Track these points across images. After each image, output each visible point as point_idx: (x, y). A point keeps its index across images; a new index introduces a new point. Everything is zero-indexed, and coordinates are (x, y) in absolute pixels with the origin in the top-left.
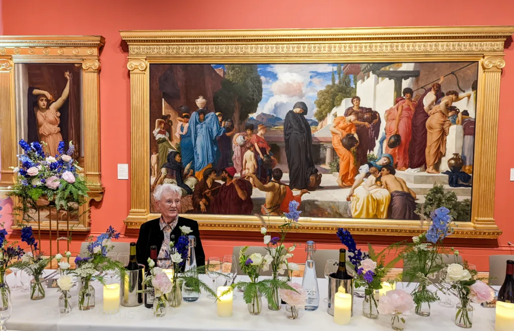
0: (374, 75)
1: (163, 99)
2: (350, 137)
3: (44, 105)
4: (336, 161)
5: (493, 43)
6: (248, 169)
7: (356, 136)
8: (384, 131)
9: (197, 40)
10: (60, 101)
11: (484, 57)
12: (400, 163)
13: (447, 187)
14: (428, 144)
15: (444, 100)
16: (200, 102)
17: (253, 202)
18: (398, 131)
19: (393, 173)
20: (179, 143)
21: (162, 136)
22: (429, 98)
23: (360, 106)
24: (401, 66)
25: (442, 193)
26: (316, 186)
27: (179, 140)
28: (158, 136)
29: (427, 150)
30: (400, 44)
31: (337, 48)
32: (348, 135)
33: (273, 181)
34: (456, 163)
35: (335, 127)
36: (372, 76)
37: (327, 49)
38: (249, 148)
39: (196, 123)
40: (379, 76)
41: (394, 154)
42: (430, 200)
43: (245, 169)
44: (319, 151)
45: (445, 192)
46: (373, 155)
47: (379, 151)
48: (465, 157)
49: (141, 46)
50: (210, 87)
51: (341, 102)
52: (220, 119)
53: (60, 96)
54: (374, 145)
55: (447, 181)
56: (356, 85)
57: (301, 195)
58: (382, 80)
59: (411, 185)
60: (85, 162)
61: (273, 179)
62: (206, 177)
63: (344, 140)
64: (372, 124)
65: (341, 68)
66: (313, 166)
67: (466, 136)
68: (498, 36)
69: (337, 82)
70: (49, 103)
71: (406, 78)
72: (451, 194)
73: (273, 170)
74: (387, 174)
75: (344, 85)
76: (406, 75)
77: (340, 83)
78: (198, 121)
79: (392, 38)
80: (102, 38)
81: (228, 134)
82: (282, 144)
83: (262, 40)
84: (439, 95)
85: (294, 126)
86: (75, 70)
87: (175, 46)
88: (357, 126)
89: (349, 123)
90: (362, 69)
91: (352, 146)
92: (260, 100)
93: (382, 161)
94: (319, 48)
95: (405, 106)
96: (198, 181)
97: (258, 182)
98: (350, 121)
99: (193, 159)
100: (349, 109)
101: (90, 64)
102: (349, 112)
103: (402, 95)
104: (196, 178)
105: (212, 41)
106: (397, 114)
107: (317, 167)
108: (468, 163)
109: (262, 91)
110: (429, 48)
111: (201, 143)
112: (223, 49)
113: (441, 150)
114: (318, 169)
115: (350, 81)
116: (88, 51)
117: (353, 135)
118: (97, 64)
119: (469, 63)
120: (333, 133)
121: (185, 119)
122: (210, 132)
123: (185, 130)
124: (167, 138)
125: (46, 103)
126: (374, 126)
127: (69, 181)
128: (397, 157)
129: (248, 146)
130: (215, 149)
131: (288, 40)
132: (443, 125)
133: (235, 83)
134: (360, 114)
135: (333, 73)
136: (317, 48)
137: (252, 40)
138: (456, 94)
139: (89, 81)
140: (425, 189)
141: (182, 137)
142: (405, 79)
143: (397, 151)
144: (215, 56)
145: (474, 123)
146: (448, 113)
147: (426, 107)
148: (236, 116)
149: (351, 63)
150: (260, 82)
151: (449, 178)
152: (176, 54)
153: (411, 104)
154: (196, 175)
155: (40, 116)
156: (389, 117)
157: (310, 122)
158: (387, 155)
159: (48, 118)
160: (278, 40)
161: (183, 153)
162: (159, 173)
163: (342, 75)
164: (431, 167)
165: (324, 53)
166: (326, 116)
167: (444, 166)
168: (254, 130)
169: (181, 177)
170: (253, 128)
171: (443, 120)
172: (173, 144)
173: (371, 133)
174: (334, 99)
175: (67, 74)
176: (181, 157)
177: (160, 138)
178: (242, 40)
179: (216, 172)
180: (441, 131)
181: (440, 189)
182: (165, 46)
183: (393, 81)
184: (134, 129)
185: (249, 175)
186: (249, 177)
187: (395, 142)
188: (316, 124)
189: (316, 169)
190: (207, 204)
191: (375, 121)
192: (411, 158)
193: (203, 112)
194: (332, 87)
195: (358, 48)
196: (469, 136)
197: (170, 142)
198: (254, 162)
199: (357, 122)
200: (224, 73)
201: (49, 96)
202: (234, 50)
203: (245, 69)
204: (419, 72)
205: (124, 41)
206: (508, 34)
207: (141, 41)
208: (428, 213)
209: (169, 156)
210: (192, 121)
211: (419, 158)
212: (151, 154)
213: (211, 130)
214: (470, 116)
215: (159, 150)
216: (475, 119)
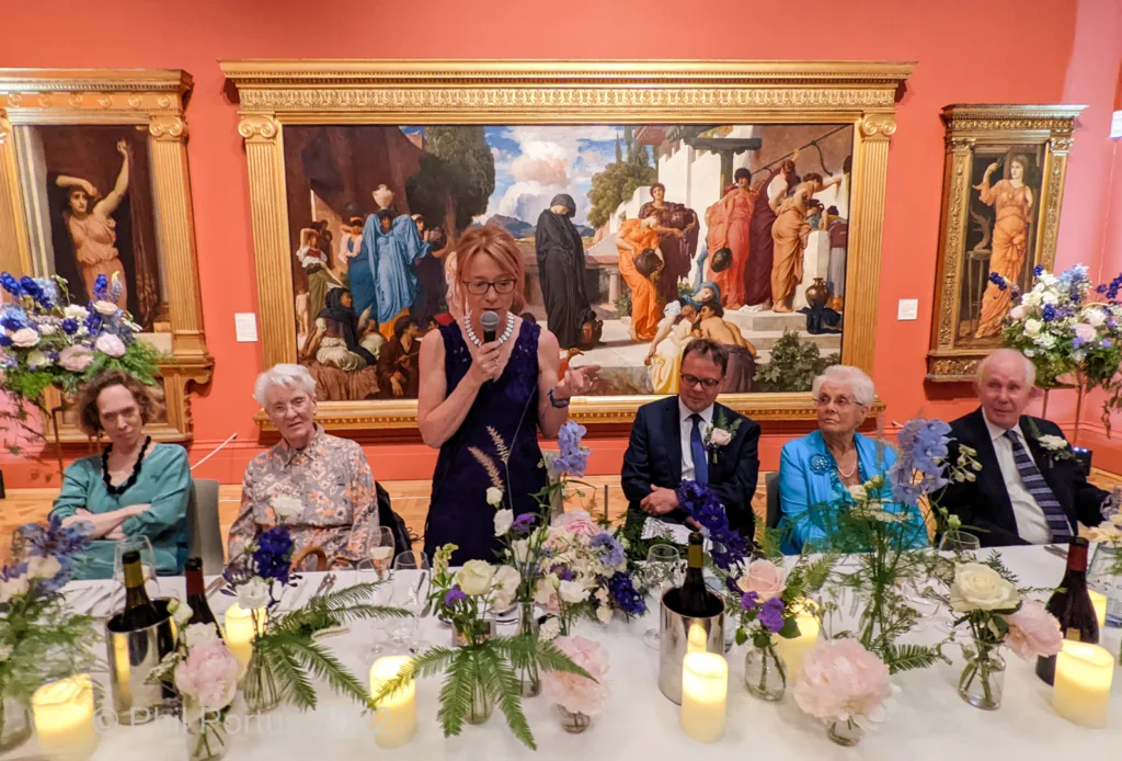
0: (687, 146)
1: (312, 192)
2: (649, 256)
3: (82, 206)
4: (626, 296)
5: (878, 92)
7: (658, 252)
8: (705, 244)
9: (368, 79)
10: (112, 199)
11: (863, 116)
12: (732, 296)
13: (804, 334)
14: (775, 264)
15: (801, 189)
16: (381, 195)
18: (727, 243)
19: (720, 314)
20: (345, 272)
21: (315, 261)
22: (778, 185)
23: (666, 200)
24: (731, 131)
25: (796, 345)
26: (594, 342)
27: (347, 268)
28: (307, 261)
29: (774, 274)
30: (730, 91)
31: (624, 98)
32: (645, 251)
34: (818, 293)
35: (623, 238)
36: (685, 148)
37: (606, 98)
39: (377, 235)
40: (695, 149)
41: (722, 282)
42: (778, 357)
44: (598, 280)
45: (801, 343)
46: (687, 284)
47: (697, 278)
48: (832, 285)
49: (263, 91)
50: (399, 167)
51: (632, 193)
52: (420, 226)
53: (111, 187)
54: (688, 267)
55: (804, 324)
56: (657, 163)
57: (569, 358)
58: (701, 154)
59: (749, 334)
60: (171, 311)
62: (399, 332)
63: (639, 261)
64: (685, 230)
65: (630, 132)
66: (587, 306)
67: (834, 249)
68: (887, 80)
69: (625, 158)
70: (92, 203)
71: (740, 151)
72: (810, 346)
74: (710, 317)
75: (638, 164)
76: (740, 146)
77: (630, 159)
78: (379, 230)
80: (185, 76)
81: (436, 254)
83: (492, 80)
84: (793, 181)
85: (553, 237)
86: (138, 138)
87: (329, 91)
88: (660, 234)
89: (647, 231)
90: (667, 134)
91: (652, 269)
92: (492, 190)
93: (702, 295)
94: (592, 96)
95: (739, 200)
96: (385, 340)
98: (648, 227)
99: (374, 300)
100: (646, 206)
101: (164, 128)
102: (647, 211)
103: (734, 181)
104: (381, 334)
106: (725, 213)
107: (593, 308)
108: (836, 294)
109: (494, 175)
110: (776, 101)
111: (387, 270)
112: (418, 97)
113: (796, 272)
114: (597, 312)
115: (647, 157)
116: (161, 101)
117: (654, 251)
118: (179, 126)
119: (835, 128)
120: (620, 248)
121: (356, 227)
122: (403, 252)
123: (357, 249)
124: (323, 264)
125: (85, 202)
126: (688, 235)
127: (112, 354)
128: (727, 287)
130: (415, 281)
131: (540, 81)
132: (798, 230)
133: (445, 161)
134: (664, 215)
135: (618, 142)
136: (589, 97)
137: (472, 80)
138: (818, 178)
139: (166, 159)
140: (770, 339)
141: (350, 260)
142: (738, 153)
143: (725, 277)
144: (405, 109)
145: (846, 227)
146: (806, 210)
147: (771, 202)
148: (450, 220)
149: (648, 125)
150: (490, 159)
151: (808, 319)
152: (331, 106)
153: (747, 196)
154: (381, 330)
155: (76, 228)
156: (713, 219)
157: (580, 230)
158: (710, 284)
159: (93, 230)
160: (519, 80)
161: (354, 291)
162: (313, 329)
163: (632, 145)
164: (780, 303)
165: (602, 106)
166: (608, 218)
167: (801, 301)
169: (354, 334)
171: (799, 222)
172: (334, 275)
173: (684, 247)
174: (620, 189)
175: (122, 146)
176: (351, 297)
177: (310, 265)
178: (454, 80)
179: (416, 322)
180: (796, 240)
181: (793, 339)
182: (310, 91)
183: (718, 156)
184: (259, 248)
187: (723, 262)
188: (591, 233)
189: (593, 313)
190: (404, 380)
191: (691, 226)
192: (749, 287)
193: (389, 214)
194: (617, 167)
195: (660, 98)
196: (838, 249)
197: (329, 271)
199: (660, 228)
200: (424, 142)
201: (91, 190)
202: (440, 98)
203: (462, 134)
204: (759, 141)
205: (228, 80)
206: (902, 77)
207: (263, 81)
208: (775, 380)
209: (329, 295)
210: (369, 232)
211: (762, 288)
212: (295, 293)
213: (406, 246)
214: (840, 215)
215: (311, 286)
216: (848, 220)
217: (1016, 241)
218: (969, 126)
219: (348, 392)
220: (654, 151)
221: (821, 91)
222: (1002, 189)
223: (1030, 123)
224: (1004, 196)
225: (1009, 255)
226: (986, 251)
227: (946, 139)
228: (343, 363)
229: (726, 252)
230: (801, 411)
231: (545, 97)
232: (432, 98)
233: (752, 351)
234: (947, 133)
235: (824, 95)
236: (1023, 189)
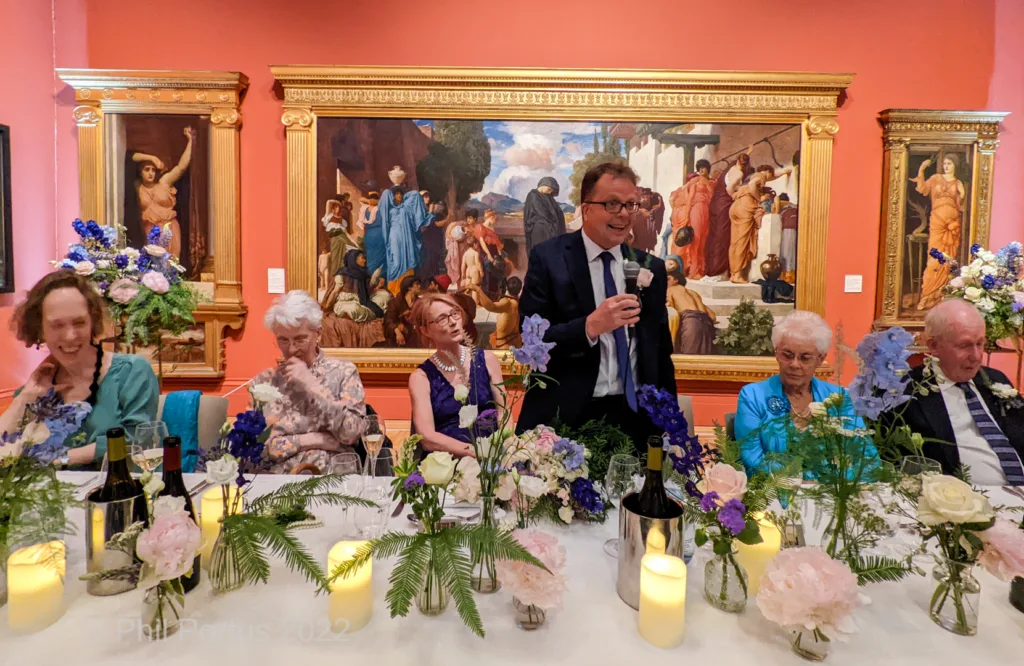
0: (654, 140)
1: (338, 170)
3: (151, 177)
5: (822, 98)
6: (470, 278)
8: (669, 223)
9: (390, 82)
10: (176, 171)
11: (809, 118)
12: (694, 268)
13: (759, 303)
14: (733, 241)
15: (754, 179)
16: (396, 174)
17: (478, 329)
18: (689, 222)
19: (683, 283)
20: (362, 236)
21: (337, 226)
22: (733, 175)
24: (692, 128)
25: (752, 312)
27: (363, 233)
28: (330, 226)
29: (731, 249)
30: (692, 96)
31: (601, 99)
33: (507, 297)
34: (772, 267)
36: (652, 142)
37: (586, 100)
38: (471, 246)
39: (390, 207)
40: (661, 142)
41: (685, 255)
42: (736, 323)
43: (465, 278)
45: (757, 311)
47: (663, 250)
48: (784, 260)
49: (304, 90)
50: (410, 151)
52: (426, 200)
53: (176, 163)
55: (759, 294)
56: (628, 153)
58: (666, 147)
59: (709, 302)
60: (216, 264)
61: (507, 293)
62: (404, 289)
64: (652, 211)
65: (606, 128)
67: (785, 230)
68: (829, 88)
69: (601, 149)
70: (159, 174)
71: (700, 145)
72: (765, 313)
73: (508, 278)
75: (612, 153)
76: (701, 141)
77: (606, 150)
78: (392, 203)
79: (681, 87)
80: (243, 78)
81: (439, 224)
82: (521, 240)
83: (491, 84)
84: (748, 171)
85: (540, 213)
86: (201, 125)
87: (357, 91)
90: (637, 131)
92: (488, 173)
94: (575, 98)
95: (700, 187)
96: (392, 296)
97: (485, 298)
99: (384, 261)
101: (224, 116)
103: (695, 170)
104: (389, 292)
105: (413, 83)
106: (688, 197)
108: (788, 268)
109: (490, 161)
110: (732, 104)
111: (397, 237)
112: (430, 96)
113: (751, 249)
115: (619, 149)
116: (222, 96)
118: (235, 116)
119: (784, 127)
121: (373, 200)
122: (412, 222)
123: (372, 217)
124: (343, 229)
125: (153, 174)
127: (156, 290)
128: (689, 260)
129: (469, 242)
130: (420, 246)
131: (531, 85)
133: (449, 148)
135: (596, 136)
136: (572, 99)
137: (474, 84)
138: (771, 170)
139: (222, 142)
140: (728, 307)
141: (367, 227)
142: (699, 147)
143: (688, 251)
144: (418, 106)
145: (796, 211)
146: (760, 196)
147: (729, 188)
148: (452, 196)
149: (621, 122)
150: (487, 147)
151: (763, 289)
152: (358, 102)
153: (707, 182)
154: (389, 288)
155: (144, 194)
156: (677, 202)
158: (675, 257)
159: (158, 197)
160: (514, 84)
161: (369, 252)
162: (331, 283)
163: (608, 139)
164: (737, 275)
165: (582, 106)
167: (756, 273)
168: (479, 218)
169: (366, 290)
170: (476, 214)
171: (753, 206)
172: (353, 239)
173: (651, 225)
175: (188, 131)
176: (365, 258)
177: (333, 229)
178: (460, 84)
179: (420, 282)
180: (750, 222)
181: (750, 306)
182: (342, 91)
183: (681, 149)
184: (291, 215)
185: (471, 287)
186: (470, 290)
187: (686, 238)
190: (407, 331)
191: (657, 207)
193: (401, 190)
194: (594, 156)
195: (631, 100)
196: (790, 230)
197: (348, 236)
198: (478, 266)
200: (433, 133)
201: (159, 164)
202: (447, 98)
203: (465, 127)
204: (718, 137)
205: (277, 81)
206: (843, 86)
207: (304, 82)
208: (733, 344)
209: (347, 256)
210: (383, 204)
211: (721, 262)
212: (318, 254)
213: (413, 217)
214: (791, 201)
215: (332, 248)
216: (798, 205)
217: (951, 227)
218: (903, 128)
219: (358, 340)
220: (626, 144)
221: (772, 97)
222: (936, 182)
223: (959, 127)
224: (938, 188)
225: (944, 239)
226: (925, 235)
227: (883, 138)
228: (356, 315)
229: (689, 229)
230: (757, 374)
231: (536, 98)
232: (441, 97)
233: (712, 316)
234: (884, 133)
235: (774, 100)
236: (955, 182)
